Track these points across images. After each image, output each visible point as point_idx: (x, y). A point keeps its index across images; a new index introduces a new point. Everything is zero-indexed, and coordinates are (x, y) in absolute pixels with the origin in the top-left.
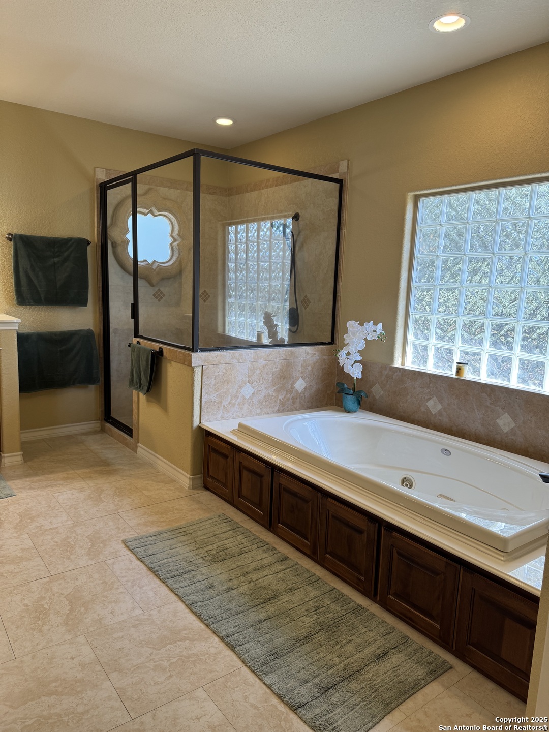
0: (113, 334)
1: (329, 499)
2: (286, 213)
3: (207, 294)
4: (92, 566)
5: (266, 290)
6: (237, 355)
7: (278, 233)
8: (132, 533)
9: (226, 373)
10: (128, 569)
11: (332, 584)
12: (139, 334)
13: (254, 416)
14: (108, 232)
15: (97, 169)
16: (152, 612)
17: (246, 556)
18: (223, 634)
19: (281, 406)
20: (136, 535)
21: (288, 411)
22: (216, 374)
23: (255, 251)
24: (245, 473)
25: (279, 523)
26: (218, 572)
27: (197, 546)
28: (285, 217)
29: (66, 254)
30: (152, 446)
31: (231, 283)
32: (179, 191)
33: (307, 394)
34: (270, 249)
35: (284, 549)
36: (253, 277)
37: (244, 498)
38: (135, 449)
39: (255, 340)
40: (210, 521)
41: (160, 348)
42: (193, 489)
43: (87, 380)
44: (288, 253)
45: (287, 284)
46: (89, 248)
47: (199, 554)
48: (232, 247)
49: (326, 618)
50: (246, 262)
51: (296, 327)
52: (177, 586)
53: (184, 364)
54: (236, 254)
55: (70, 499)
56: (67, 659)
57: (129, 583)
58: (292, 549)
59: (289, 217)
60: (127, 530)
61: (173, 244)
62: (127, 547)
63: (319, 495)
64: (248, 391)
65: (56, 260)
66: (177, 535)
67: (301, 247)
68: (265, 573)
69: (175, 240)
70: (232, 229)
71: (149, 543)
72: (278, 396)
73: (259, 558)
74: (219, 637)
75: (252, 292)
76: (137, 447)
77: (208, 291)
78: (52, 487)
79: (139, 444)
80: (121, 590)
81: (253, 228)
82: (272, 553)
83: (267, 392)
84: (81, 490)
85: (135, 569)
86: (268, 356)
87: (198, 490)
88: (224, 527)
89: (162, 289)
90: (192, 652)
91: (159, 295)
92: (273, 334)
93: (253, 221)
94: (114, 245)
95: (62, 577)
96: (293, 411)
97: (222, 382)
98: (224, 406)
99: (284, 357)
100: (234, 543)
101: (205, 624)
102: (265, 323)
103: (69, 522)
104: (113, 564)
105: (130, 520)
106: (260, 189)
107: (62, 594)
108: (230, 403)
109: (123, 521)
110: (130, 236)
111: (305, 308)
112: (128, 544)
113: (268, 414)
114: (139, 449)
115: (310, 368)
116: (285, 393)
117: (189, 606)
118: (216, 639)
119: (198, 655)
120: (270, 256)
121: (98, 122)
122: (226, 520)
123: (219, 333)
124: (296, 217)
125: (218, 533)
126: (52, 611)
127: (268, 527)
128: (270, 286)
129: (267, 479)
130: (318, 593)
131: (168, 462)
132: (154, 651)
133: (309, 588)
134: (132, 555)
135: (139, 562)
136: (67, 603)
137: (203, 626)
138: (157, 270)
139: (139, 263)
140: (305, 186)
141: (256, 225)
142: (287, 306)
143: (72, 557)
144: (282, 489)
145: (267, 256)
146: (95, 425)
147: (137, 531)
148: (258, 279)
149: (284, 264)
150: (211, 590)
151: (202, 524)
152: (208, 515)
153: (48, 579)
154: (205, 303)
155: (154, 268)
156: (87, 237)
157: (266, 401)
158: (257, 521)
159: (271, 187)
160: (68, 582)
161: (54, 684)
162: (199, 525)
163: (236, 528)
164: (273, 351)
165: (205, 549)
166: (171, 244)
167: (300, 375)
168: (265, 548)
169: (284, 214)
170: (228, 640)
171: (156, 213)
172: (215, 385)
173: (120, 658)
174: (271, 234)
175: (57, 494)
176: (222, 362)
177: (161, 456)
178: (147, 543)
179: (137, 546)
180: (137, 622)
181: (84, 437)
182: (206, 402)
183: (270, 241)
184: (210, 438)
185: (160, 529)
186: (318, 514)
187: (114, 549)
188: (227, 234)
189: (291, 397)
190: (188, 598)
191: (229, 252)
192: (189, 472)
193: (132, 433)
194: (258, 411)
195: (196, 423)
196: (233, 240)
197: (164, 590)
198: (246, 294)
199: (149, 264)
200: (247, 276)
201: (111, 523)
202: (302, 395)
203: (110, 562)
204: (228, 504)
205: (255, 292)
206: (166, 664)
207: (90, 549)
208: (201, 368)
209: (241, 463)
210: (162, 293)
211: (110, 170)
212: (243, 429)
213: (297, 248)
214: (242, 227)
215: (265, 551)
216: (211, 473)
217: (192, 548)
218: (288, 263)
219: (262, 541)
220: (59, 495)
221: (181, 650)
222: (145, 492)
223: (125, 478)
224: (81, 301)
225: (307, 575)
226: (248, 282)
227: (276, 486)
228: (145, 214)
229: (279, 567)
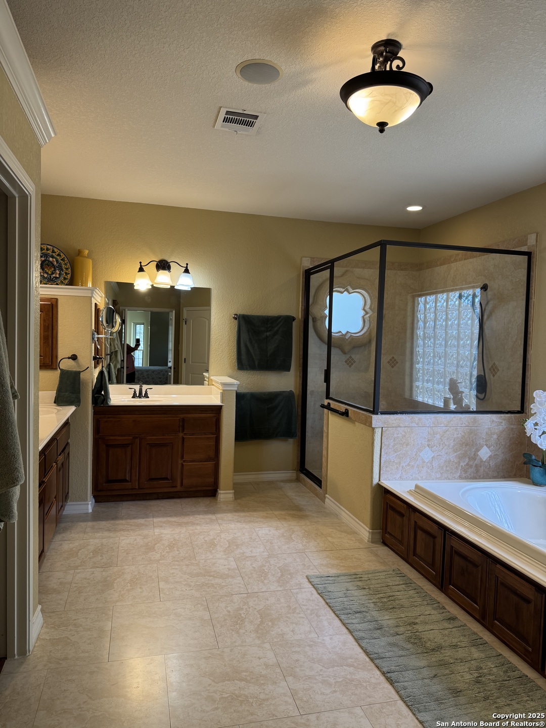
0: (310, 395)
1: (498, 566)
2: (474, 285)
3: (395, 360)
4: (280, 592)
5: (454, 356)
6: (417, 419)
7: (466, 303)
8: (315, 571)
9: (405, 436)
10: (309, 600)
11: (499, 651)
12: (330, 396)
13: (433, 480)
14: (310, 310)
15: (304, 259)
16: (325, 638)
17: (415, 609)
18: (385, 670)
19: (463, 472)
20: (318, 573)
21: (471, 478)
22: (395, 435)
23: (444, 320)
24: (419, 533)
25: (450, 584)
26: (387, 617)
27: (371, 592)
28: (473, 287)
29: (276, 329)
30: (338, 499)
31: (419, 350)
32: (372, 270)
33: (492, 463)
34: (459, 317)
35: (454, 610)
36: (441, 345)
37: (419, 557)
38: (323, 499)
39: (441, 405)
40: (384, 573)
41: (346, 409)
42: (372, 542)
43: (287, 434)
44: (477, 322)
45: (475, 352)
46: (294, 323)
47: (371, 599)
48: (420, 316)
49: (487, 679)
50: (434, 330)
51: (484, 394)
52: (349, 621)
53: (366, 425)
54: (425, 323)
55: (267, 534)
56: (255, 657)
57: (309, 611)
58: (462, 612)
59: (477, 288)
60: (311, 568)
61: (365, 317)
62: (310, 582)
63: (488, 560)
64: (427, 454)
65: (268, 334)
66: (353, 580)
67: (489, 316)
68: (432, 627)
69: (367, 313)
70: (422, 300)
71: (328, 582)
72: (459, 463)
73: (427, 613)
74: (380, 671)
75: (440, 358)
76: (325, 497)
77: (395, 357)
78: (255, 523)
79: (327, 495)
80: (302, 615)
81: (442, 299)
82: (441, 611)
83: (448, 458)
84: (277, 528)
85: (314, 601)
86: (449, 422)
87: (377, 544)
88: (398, 580)
89: (353, 356)
90: (356, 677)
91: (350, 362)
92: (458, 400)
93: (443, 292)
94: (314, 320)
95: (256, 595)
96: (476, 479)
97: (401, 444)
98: (403, 467)
99: (467, 424)
100: (406, 596)
101: (369, 658)
102: (451, 389)
103: (265, 553)
104: (297, 593)
105: (314, 559)
106: (449, 263)
107: (255, 609)
108: (409, 465)
109: (308, 560)
110: (327, 312)
111: (494, 376)
112: (311, 580)
113: (449, 479)
114: (327, 500)
115: (495, 436)
116: (467, 460)
117: (356, 640)
118: (378, 673)
119: (360, 681)
120: (459, 325)
121: (306, 220)
122: (400, 575)
123: (406, 397)
124: (484, 288)
125: (391, 584)
126: (247, 620)
127: (440, 587)
128: (458, 353)
129: (439, 541)
130: (483, 655)
131: (350, 514)
132: (324, 669)
133: (473, 650)
134: (313, 589)
135: (319, 596)
136: (259, 616)
137: (368, 659)
138: (349, 340)
139: (332, 334)
140: (493, 259)
141: (445, 295)
142: (475, 373)
143: (266, 581)
144: (453, 552)
145: (456, 325)
146: (290, 474)
147: (319, 570)
148: (446, 346)
149: (472, 333)
150: (379, 631)
151: (377, 574)
152: (383, 568)
153: (245, 595)
154: (393, 369)
155: (347, 338)
156: (292, 313)
157: (447, 467)
158: (430, 581)
159: (460, 261)
160: (261, 601)
161: (244, 674)
162: (374, 575)
163: (409, 583)
164: (454, 417)
165: (378, 596)
166: (363, 317)
167: (485, 443)
168: (435, 606)
169: (472, 285)
170: (389, 675)
171: (351, 290)
172: (393, 446)
173: (295, 667)
174: (460, 304)
175: (257, 529)
176: (401, 425)
177: (345, 508)
178: (326, 582)
179: (318, 583)
180: (312, 643)
181: (282, 484)
182: (385, 462)
183: (459, 310)
184: (388, 496)
185: (339, 572)
186: (487, 579)
187: (299, 581)
188: (416, 304)
189: (474, 464)
190: (357, 633)
191: (418, 321)
192: (369, 526)
193: (321, 484)
194: (438, 476)
195: (376, 481)
196: (422, 310)
197: (337, 622)
198: (434, 361)
199: (343, 335)
200: (434, 344)
201: (298, 560)
202: (486, 463)
203: (295, 591)
204: (404, 562)
205: (443, 359)
206: (332, 681)
207: (280, 578)
208: (381, 429)
209: (415, 522)
210: (353, 359)
211: (314, 258)
212: (419, 491)
213: (485, 317)
214: (431, 298)
215: (434, 609)
216: (389, 530)
217: (365, 593)
218: (476, 331)
219: (432, 599)
220: (259, 530)
221: (346, 673)
222: (330, 539)
223: (313, 524)
224: (285, 367)
225: (474, 637)
226: (436, 349)
227: (448, 548)
228: (342, 293)
229: (446, 625)
